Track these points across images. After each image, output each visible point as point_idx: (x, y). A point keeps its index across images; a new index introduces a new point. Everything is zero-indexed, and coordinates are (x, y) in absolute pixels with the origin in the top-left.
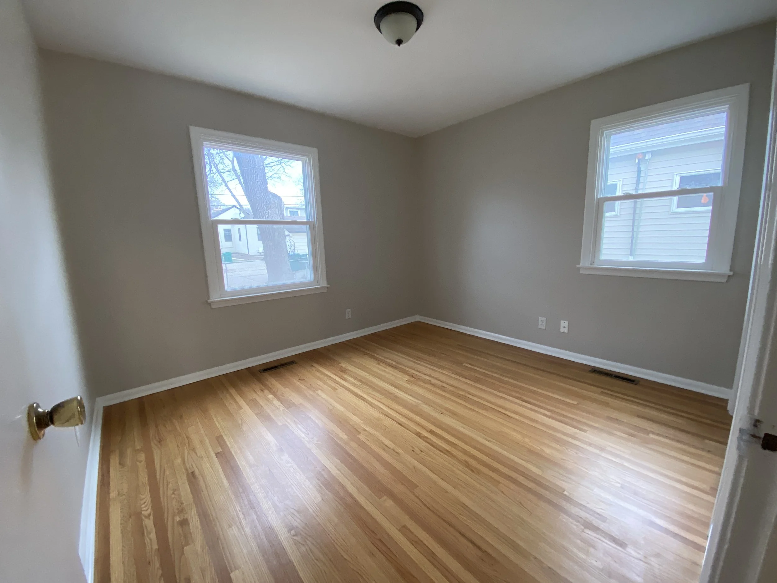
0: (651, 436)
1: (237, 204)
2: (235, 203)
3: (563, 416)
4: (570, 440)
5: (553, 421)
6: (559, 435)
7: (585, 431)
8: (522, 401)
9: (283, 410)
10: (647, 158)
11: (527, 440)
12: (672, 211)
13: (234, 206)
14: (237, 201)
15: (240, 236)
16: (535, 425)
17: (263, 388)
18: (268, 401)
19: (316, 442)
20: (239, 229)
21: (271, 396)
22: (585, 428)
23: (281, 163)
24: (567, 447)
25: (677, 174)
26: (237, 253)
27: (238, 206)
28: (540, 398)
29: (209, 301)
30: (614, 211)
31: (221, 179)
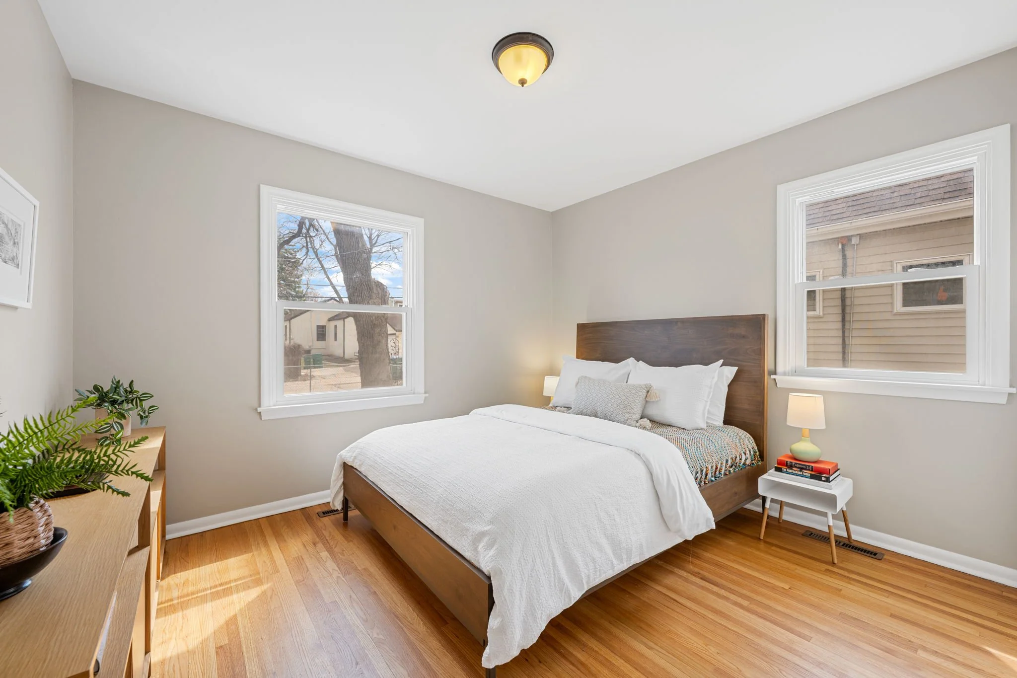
0: (921, 654)
1: (336, 296)
2: (335, 296)
3: (769, 608)
4: (785, 654)
5: (753, 617)
6: (763, 643)
7: (808, 639)
8: (702, 579)
9: (338, 577)
10: (853, 242)
11: (713, 649)
12: (895, 311)
13: (332, 298)
14: (336, 292)
15: (336, 334)
16: (724, 622)
17: (318, 539)
18: (319, 562)
19: (375, 635)
20: (336, 327)
21: (325, 554)
22: (807, 632)
23: (393, 249)
24: (781, 667)
25: (897, 263)
26: (328, 355)
27: (338, 299)
28: (730, 576)
29: (259, 410)
30: (815, 310)
31: (320, 266)
